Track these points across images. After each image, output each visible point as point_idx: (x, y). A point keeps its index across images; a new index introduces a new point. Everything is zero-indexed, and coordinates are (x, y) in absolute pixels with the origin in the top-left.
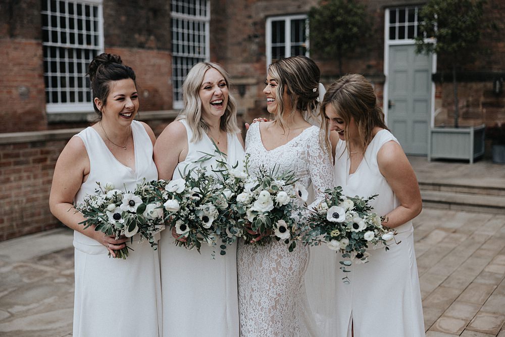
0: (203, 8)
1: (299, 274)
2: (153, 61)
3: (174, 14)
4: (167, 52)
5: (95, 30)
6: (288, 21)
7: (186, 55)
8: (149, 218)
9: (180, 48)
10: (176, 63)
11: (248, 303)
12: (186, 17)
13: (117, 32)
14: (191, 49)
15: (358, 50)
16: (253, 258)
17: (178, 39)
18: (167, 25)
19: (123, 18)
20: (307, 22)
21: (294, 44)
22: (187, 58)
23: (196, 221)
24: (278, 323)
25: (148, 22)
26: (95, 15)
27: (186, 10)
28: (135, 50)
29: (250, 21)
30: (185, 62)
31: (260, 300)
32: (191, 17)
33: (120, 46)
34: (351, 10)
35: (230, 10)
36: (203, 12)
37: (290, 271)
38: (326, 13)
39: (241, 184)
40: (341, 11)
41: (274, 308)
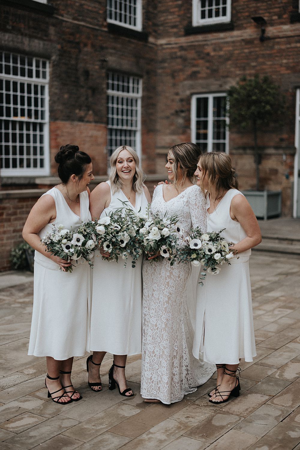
0: (136, 86)
1: (185, 281)
2: (91, 133)
3: (110, 92)
4: (103, 125)
5: (42, 106)
6: (211, 98)
7: (120, 127)
8: (89, 248)
9: (115, 122)
10: (111, 135)
11: (151, 299)
12: (120, 94)
13: (60, 107)
14: (125, 122)
15: (272, 125)
16: (155, 270)
17: (113, 114)
18: (104, 101)
19: (66, 96)
20: (228, 99)
21: (216, 118)
22: (121, 130)
23: (116, 242)
24: (169, 313)
25: (87, 99)
26: (42, 94)
27: (121, 88)
28: (76, 123)
29: (177, 98)
30: (119, 133)
31: (159, 297)
32: (125, 94)
33: (63, 120)
34: (265, 90)
35: (159, 88)
36: (135, 90)
37: (178, 278)
38: (243, 92)
39: (144, 222)
40: (256, 91)
41: (168, 302)
